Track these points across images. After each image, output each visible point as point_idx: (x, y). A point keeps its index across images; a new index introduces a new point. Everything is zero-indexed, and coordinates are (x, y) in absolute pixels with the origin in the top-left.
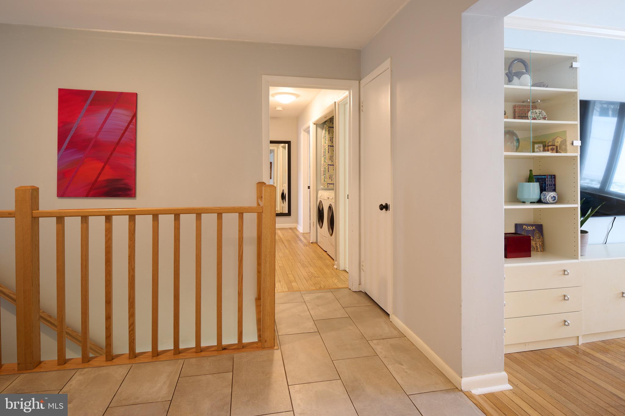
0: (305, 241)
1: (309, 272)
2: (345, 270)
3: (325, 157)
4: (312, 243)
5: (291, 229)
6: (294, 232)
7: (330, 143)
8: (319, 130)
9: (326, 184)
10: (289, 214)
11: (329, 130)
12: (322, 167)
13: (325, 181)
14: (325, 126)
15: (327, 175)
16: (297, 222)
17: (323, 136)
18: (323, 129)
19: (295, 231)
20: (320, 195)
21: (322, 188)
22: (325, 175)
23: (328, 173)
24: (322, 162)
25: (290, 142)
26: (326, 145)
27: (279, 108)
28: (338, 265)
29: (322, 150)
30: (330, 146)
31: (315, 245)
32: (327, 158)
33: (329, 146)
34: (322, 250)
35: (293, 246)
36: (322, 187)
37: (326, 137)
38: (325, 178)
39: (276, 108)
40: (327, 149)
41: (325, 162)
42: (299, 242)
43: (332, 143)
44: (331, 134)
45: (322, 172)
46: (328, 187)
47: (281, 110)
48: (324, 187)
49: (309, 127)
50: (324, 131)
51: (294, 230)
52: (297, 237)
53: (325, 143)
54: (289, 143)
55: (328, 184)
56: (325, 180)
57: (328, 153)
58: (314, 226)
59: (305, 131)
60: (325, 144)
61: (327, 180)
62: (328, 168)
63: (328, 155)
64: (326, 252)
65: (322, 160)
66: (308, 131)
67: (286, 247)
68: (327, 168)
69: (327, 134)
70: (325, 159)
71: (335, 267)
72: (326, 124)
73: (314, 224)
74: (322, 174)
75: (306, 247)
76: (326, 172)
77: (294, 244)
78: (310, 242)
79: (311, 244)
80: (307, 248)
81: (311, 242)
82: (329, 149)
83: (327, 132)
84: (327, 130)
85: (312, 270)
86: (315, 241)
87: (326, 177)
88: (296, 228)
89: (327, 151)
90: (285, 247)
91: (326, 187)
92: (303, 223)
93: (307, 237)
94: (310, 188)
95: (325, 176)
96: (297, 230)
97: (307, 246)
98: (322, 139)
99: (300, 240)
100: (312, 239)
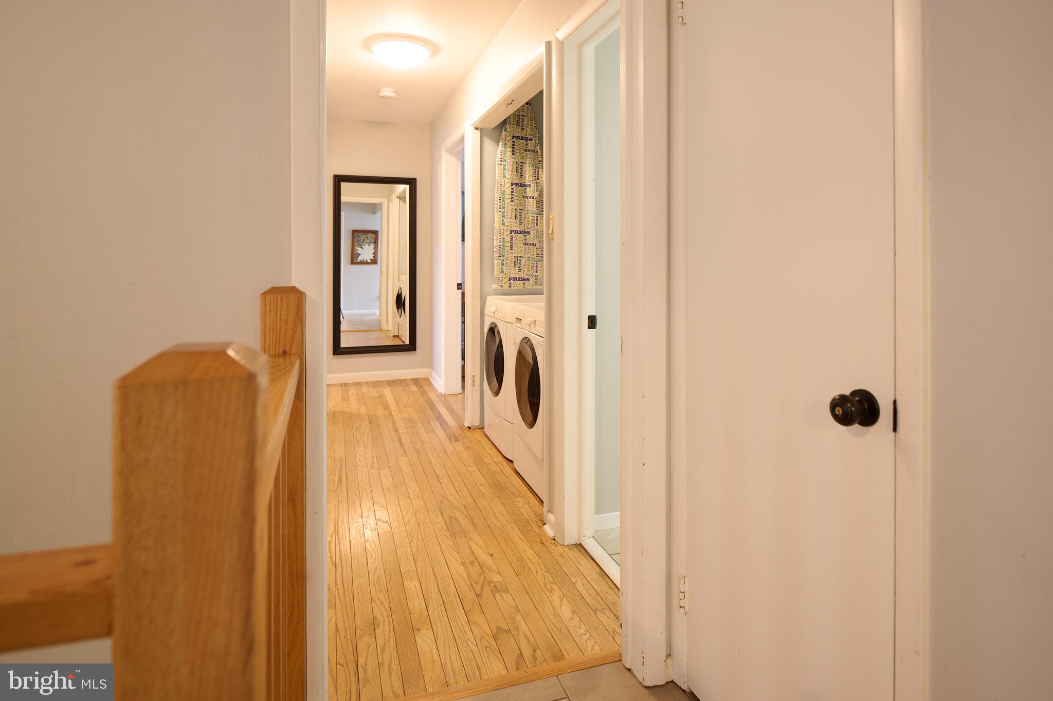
0: (450, 421)
1: (472, 563)
2: (580, 544)
3: (503, 213)
4: (469, 428)
5: (416, 381)
6: (423, 393)
7: (515, 177)
8: (488, 143)
9: (505, 281)
10: (411, 347)
11: (513, 145)
12: (495, 238)
13: (502, 272)
14: (504, 133)
15: (509, 256)
16: (430, 363)
17: (498, 160)
18: (499, 142)
19: (426, 388)
20: (493, 309)
21: (495, 290)
22: (503, 256)
23: (511, 253)
24: (495, 225)
25: (415, 180)
26: (507, 181)
27: (387, 92)
28: (560, 527)
29: (496, 194)
30: (517, 185)
31: (478, 435)
32: (510, 214)
33: (512, 184)
34: (499, 455)
35: (422, 442)
36: (495, 286)
37: (505, 161)
38: (503, 264)
39: (379, 91)
40: (508, 191)
41: (503, 224)
42: (436, 425)
43: (521, 176)
44: (518, 154)
45: (495, 250)
46: (510, 286)
47: (391, 97)
48: (501, 288)
49: (462, 140)
50: (501, 147)
51: (422, 384)
52: (431, 408)
53: (504, 177)
54: (411, 182)
55: (510, 279)
56: (504, 268)
57: (510, 201)
58: (474, 386)
59: (450, 152)
60: (503, 180)
61: (507, 270)
62: (512, 239)
63: (510, 207)
64: (510, 463)
65: (496, 219)
66: (459, 152)
67: (402, 444)
68: (508, 239)
69: (509, 154)
70: (503, 216)
71: (549, 530)
72: (506, 130)
73: (474, 381)
74: (496, 255)
75: (454, 443)
76: (506, 249)
77: (423, 434)
78: (463, 425)
79: (469, 433)
80: (459, 447)
81: (466, 424)
82: (512, 192)
83: (509, 149)
84: (509, 144)
85: (479, 547)
86: (477, 423)
87: (505, 262)
88: (427, 380)
89: (509, 197)
90: (398, 444)
91: (506, 286)
92: (445, 370)
93: (455, 407)
94: (461, 289)
95: (503, 261)
96: (431, 385)
97: (457, 440)
98: (497, 166)
99: (439, 418)
100: (470, 419)
